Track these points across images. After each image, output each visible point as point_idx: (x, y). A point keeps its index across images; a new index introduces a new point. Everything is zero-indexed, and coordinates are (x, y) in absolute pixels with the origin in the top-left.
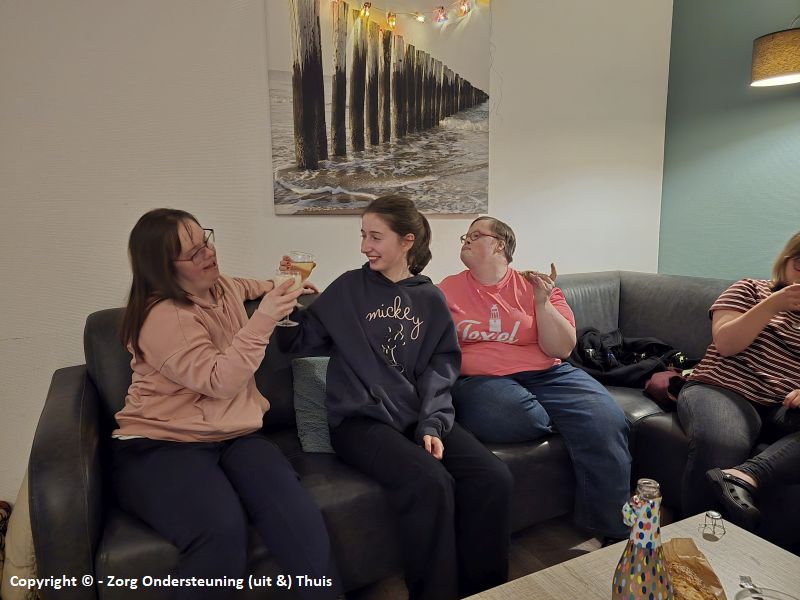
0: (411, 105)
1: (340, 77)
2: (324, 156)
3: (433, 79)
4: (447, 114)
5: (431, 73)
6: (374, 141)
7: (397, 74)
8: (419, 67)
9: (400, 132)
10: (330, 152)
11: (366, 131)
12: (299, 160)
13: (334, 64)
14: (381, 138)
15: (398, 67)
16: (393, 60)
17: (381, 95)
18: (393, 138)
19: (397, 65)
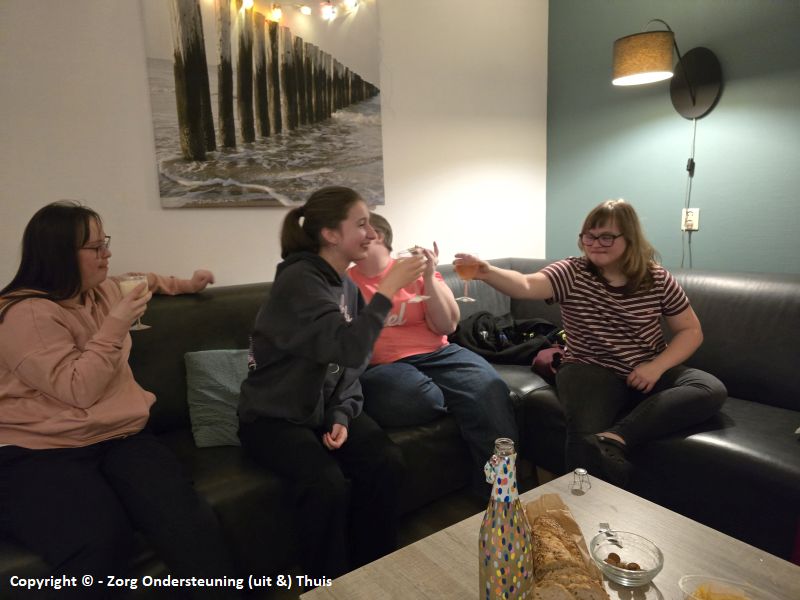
0: (302, 97)
1: (226, 67)
2: (212, 147)
3: (322, 73)
4: (341, 104)
5: (321, 66)
6: (265, 132)
7: (285, 66)
8: (308, 59)
9: (292, 124)
10: (219, 143)
11: (256, 123)
12: (185, 151)
13: (218, 53)
14: (272, 130)
15: (286, 59)
16: (281, 51)
17: (270, 86)
18: (285, 130)
19: (285, 57)
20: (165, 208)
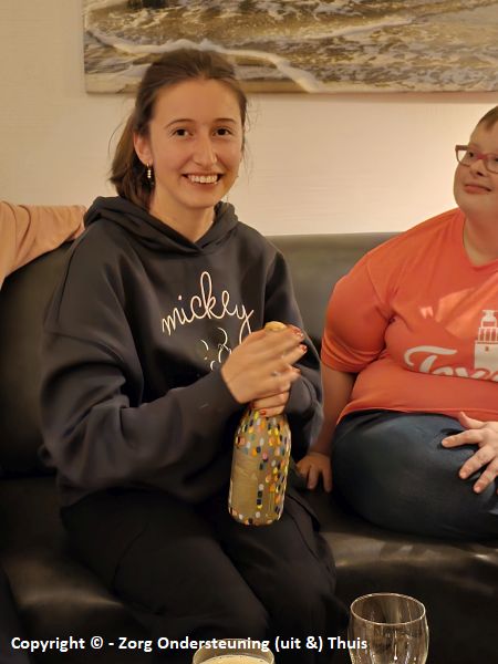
20: (91, 93)
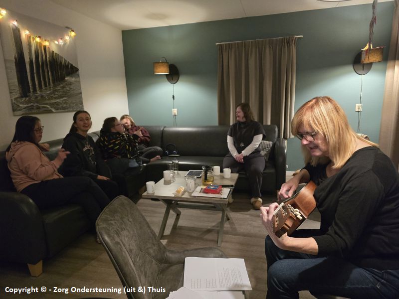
0: (56, 73)
1: (31, 62)
2: (29, 92)
3: (61, 63)
4: (68, 75)
5: (60, 61)
6: (46, 86)
7: (49, 61)
8: (56, 59)
9: (54, 83)
10: (31, 90)
11: (43, 82)
12: (21, 94)
13: (28, 57)
14: (48, 85)
16: (48, 56)
17: (46, 69)
18: (52, 84)
19: (49, 58)
20: (13, 115)
